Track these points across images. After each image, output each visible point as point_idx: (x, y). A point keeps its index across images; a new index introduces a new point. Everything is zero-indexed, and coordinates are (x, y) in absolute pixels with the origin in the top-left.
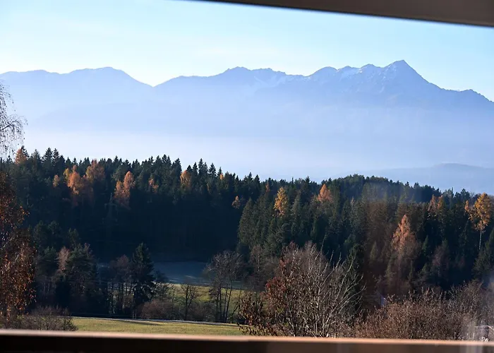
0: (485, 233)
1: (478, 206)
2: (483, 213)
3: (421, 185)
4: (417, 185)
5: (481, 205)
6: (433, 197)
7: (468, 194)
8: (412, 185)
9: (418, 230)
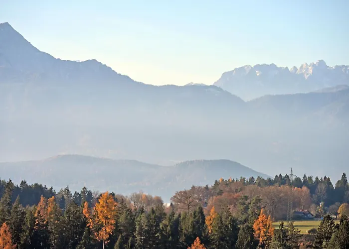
0: (108, 244)
1: (99, 208)
2: (106, 218)
3: (29, 183)
4: (23, 183)
5: (103, 207)
6: (42, 198)
7: (90, 194)
8: (17, 183)
9: (22, 242)
